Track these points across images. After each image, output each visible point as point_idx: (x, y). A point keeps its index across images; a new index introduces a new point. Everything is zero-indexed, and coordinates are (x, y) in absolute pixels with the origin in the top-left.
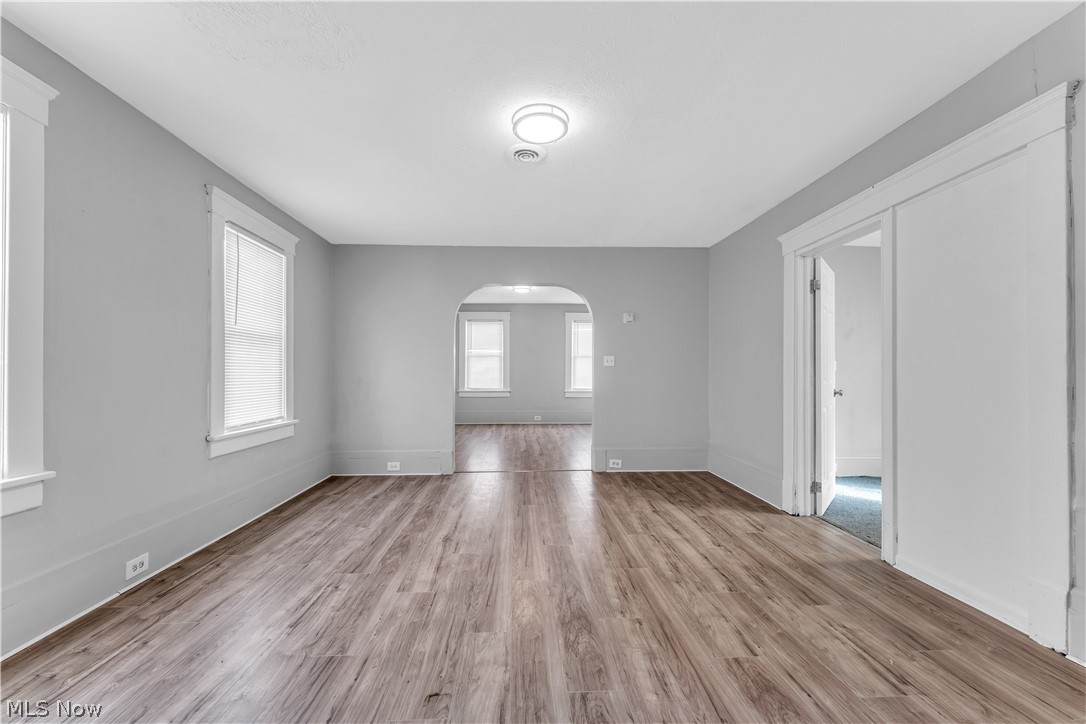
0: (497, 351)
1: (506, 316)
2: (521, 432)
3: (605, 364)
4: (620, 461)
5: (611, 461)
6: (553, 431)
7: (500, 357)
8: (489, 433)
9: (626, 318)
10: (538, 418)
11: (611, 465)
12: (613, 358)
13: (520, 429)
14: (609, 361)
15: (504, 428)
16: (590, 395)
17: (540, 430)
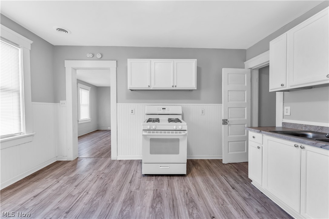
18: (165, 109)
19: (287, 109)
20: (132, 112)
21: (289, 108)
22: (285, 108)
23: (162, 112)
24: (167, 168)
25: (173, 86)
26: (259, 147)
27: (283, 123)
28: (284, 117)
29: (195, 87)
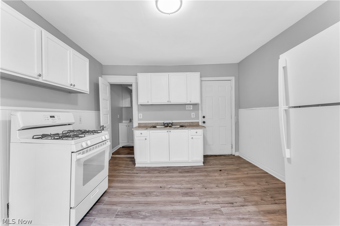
18: (54, 117)
19: (140, 115)
23: (51, 122)
25: (71, 85)
26: (146, 139)
27: (139, 123)
28: (139, 120)
29: (89, 91)
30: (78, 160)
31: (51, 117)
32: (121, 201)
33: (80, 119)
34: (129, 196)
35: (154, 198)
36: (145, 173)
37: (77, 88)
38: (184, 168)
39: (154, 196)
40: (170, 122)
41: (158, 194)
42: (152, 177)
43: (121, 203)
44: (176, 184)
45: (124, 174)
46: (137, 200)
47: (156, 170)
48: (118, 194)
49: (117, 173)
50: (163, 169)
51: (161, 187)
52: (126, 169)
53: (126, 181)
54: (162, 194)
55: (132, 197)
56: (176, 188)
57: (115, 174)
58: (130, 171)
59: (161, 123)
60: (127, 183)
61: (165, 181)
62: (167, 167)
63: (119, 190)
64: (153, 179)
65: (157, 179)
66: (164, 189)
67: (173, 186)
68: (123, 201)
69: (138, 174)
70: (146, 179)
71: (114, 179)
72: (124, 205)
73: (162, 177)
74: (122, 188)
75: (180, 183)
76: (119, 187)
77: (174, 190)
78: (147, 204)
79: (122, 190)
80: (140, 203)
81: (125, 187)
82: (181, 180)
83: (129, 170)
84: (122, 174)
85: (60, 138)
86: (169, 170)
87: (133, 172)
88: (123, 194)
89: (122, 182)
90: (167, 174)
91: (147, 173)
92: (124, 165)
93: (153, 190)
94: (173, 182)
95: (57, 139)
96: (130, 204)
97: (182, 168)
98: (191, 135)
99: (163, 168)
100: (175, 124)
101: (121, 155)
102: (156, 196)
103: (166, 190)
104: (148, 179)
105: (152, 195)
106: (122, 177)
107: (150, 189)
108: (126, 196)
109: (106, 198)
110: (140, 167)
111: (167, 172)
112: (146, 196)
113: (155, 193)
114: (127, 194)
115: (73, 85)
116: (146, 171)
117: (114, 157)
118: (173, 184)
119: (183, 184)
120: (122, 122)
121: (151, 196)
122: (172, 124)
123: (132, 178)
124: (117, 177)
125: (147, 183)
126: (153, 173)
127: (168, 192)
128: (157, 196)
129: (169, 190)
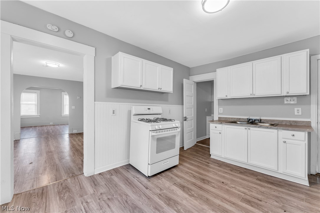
0: (35, 102)
1: (39, 91)
2: (45, 128)
3: (72, 108)
4: (76, 131)
5: (74, 131)
6: (57, 127)
7: (36, 105)
8: (31, 129)
9: (78, 98)
10: (51, 123)
11: (74, 132)
12: (74, 107)
13: (44, 127)
14: (73, 107)
15: (37, 127)
16: (68, 116)
17: (52, 127)
18: (150, 109)
19: (221, 110)
20: (114, 113)
21: (222, 109)
22: (220, 109)
23: (148, 112)
24: (168, 162)
25: (159, 89)
26: (220, 133)
27: (219, 117)
28: (219, 114)
29: (172, 91)
30: (153, 136)
31: (148, 109)
32: (183, 177)
33: (170, 111)
34: (191, 177)
35: (210, 187)
36: (215, 166)
37: (164, 90)
38: (269, 177)
39: (211, 186)
40: (258, 118)
41: (215, 186)
42: (220, 171)
43: (182, 178)
44: (244, 188)
45: (197, 160)
46: (194, 182)
47: (228, 167)
48: (184, 171)
49: (192, 157)
50: (239, 169)
51: (223, 182)
52: (201, 157)
53: (195, 165)
54: (220, 188)
55: (192, 178)
56: (239, 191)
57: (190, 157)
58: (203, 160)
59: (245, 119)
60: (195, 167)
61: (232, 179)
62: (245, 169)
63: (186, 169)
64: (220, 173)
65: (224, 175)
66: (226, 185)
67: (237, 188)
68: (184, 177)
69: (209, 163)
70: (213, 170)
71: (188, 160)
72: (183, 180)
73: (230, 175)
74: (189, 168)
75: (249, 189)
76: (187, 167)
77: (236, 191)
78: (201, 188)
79: (188, 170)
80: (195, 185)
81: (192, 169)
82: (253, 187)
83: (203, 158)
84: (196, 159)
85: (148, 122)
86: (245, 172)
87: (205, 160)
88: (187, 173)
89: (192, 164)
90: (239, 175)
91: (218, 166)
92: (201, 153)
93: (213, 181)
94: (241, 185)
95: (146, 122)
96: (187, 182)
97: (265, 177)
98: (283, 138)
99: (239, 167)
100: (264, 122)
101: (204, 145)
102: (212, 187)
103: (227, 187)
104: (215, 171)
105: (210, 184)
106: (194, 162)
107: (212, 179)
108: (188, 175)
109: (174, 170)
110: (214, 159)
111: (241, 173)
112: (204, 183)
113: (213, 185)
114: (190, 174)
115: (160, 88)
116: (218, 164)
117: (197, 145)
118: (239, 186)
119: (252, 192)
120: (211, 116)
121: (208, 185)
122: (260, 121)
123: (201, 165)
124: (190, 160)
125: (212, 174)
126: (224, 169)
127: (227, 190)
128: (214, 187)
129: (229, 189)
